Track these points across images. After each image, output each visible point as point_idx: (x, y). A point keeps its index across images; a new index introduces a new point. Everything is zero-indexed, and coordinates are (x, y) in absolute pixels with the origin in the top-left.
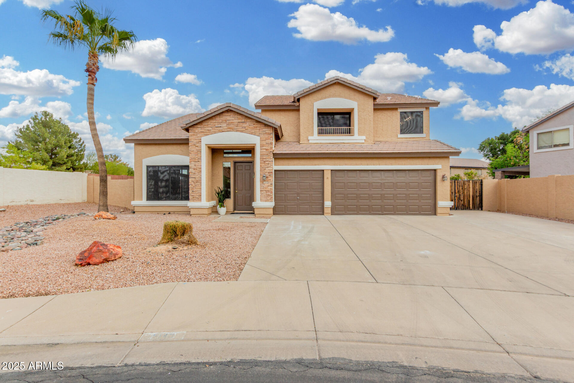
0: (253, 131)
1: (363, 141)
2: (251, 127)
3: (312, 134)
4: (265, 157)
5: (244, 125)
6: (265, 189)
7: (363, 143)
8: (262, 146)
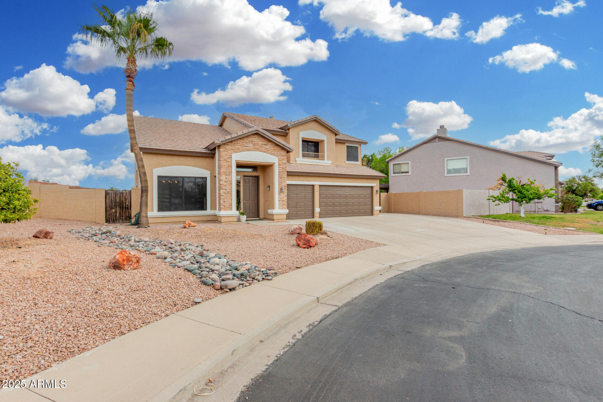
0: (273, 152)
1: (330, 165)
2: (272, 149)
3: (298, 157)
4: (281, 174)
6: (281, 199)
7: (330, 166)
8: (279, 165)
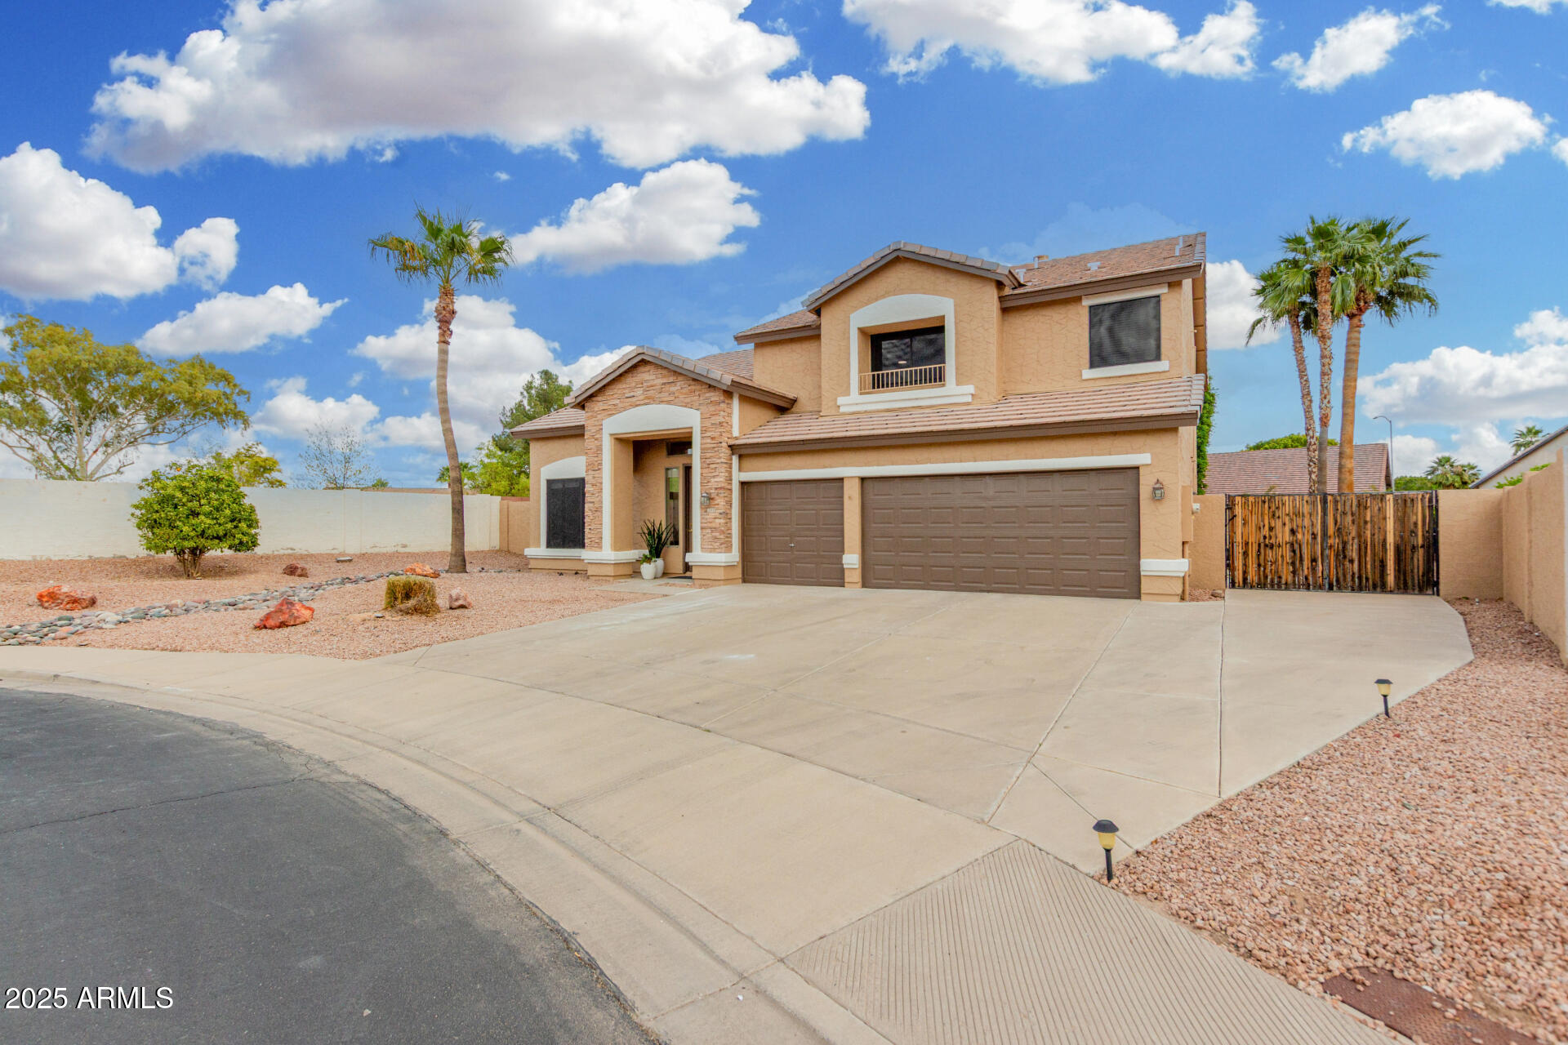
0: (688, 400)
1: (969, 399)
3: (847, 393)
5: (673, 389)
6: (709, 525)
7: (968, 404)
8: (703, 431)
